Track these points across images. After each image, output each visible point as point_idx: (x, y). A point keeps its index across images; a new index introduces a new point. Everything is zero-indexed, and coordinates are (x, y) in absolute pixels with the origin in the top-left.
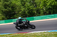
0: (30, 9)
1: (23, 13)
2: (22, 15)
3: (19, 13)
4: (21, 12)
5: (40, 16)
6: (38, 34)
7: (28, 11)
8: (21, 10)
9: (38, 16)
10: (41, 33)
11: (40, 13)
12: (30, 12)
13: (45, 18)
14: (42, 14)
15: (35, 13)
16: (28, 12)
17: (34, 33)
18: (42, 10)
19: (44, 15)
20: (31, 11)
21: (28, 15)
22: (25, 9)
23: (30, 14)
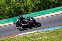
0: (16, 7)
1: (9, 12)
2: (8, 15)
3: (4, 13)
4: (6, 12)
5: (28, 13)
6: (28, 35)
7: (14, 9)
8: (6, 10)
9: (27, 14)
10: (31, 33)
11: (28, 11)
12: (16, 10)
13: (35, 16)
14: (30, 11)
15: (22, 11)
16: (14, 11)
17: (23, 35)
18: (30, 7)
19: (34, 12)
20: (18, 9)
21: (15, 15)
22: (11, 7)
23: (17, 12)
